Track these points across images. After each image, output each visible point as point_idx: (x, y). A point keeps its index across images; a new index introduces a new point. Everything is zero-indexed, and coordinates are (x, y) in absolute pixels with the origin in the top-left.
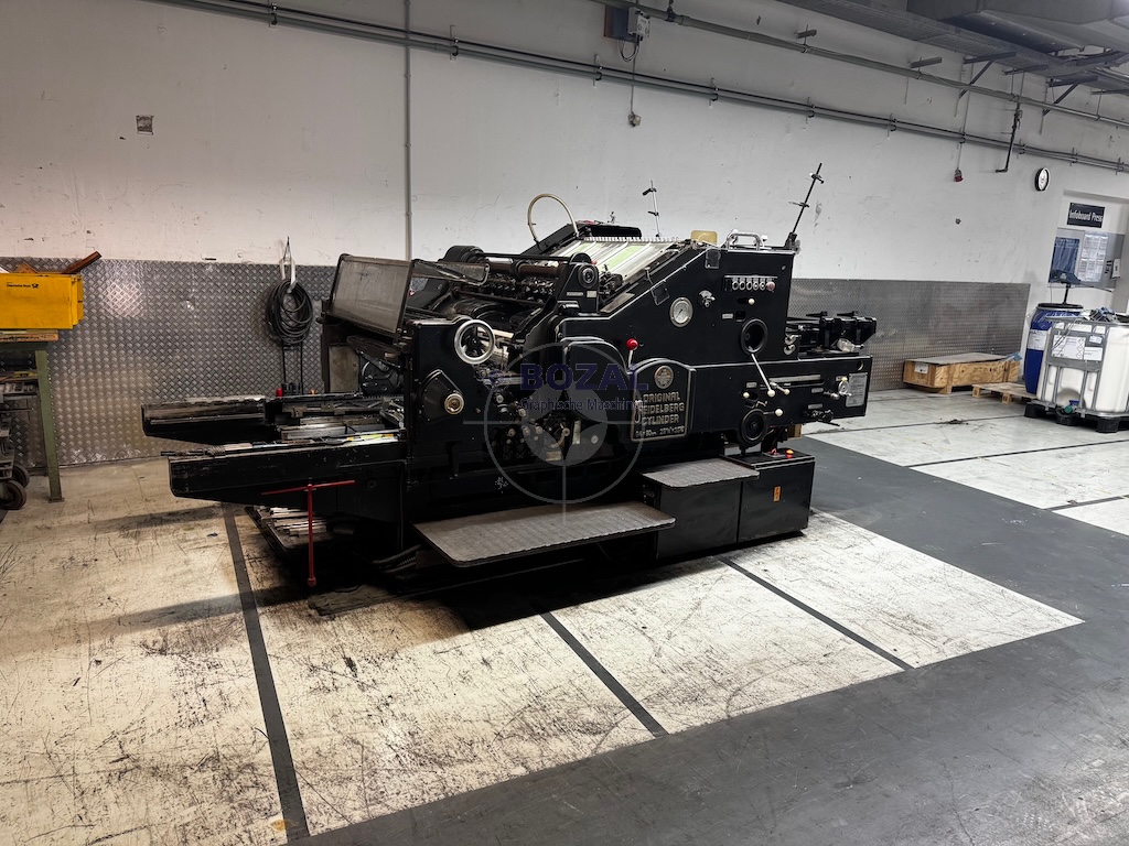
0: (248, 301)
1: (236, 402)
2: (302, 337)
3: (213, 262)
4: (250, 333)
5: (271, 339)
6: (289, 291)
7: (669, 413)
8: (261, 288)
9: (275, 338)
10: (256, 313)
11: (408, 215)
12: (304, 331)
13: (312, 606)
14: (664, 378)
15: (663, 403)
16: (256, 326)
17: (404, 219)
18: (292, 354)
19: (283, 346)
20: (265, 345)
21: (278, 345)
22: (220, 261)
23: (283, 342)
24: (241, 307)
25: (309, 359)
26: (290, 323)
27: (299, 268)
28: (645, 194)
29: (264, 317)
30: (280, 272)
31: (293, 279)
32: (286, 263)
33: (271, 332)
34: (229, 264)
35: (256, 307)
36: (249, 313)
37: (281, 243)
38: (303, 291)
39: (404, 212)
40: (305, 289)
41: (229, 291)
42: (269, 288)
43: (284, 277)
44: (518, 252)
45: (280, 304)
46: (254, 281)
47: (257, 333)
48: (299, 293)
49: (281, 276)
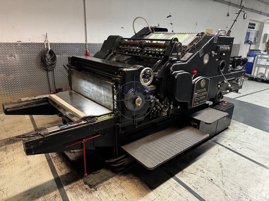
0: (34, 56)
1: (41, 99)
2: (53, 67)
3: (20, 42)
4: (36, 67)
5: (43, 68)
6: (48, 52)
7: (203, 96)
8: (38, 51)
9: (44, 68)
10: (37, 60)
11: (85, 25)
12: (54, 65)
13: (86, 183)
14: (203, 84)
15: (201, 93)
16: (38, 64)
17: (84, 26)
18: (50, 73)
19: (47, 70)
20: (41, 71)
21: (46, 70)
22: (22, 42)
23: (47, 69)
24: (32, 58)
25: (56, 75)
26: (49, 63)
27: (50, 44)
28: (167, 17)
29: (40, 61)
30: (44, 45)
31: (49, 48)
32: (46, 42)
33: (43, 66)
34: (26, 43)
35: (37, 58)
36: (35, 60)
37: (44, 35)
38: (53, 52)
39: (84, 24)
40: (53, 51)
41: (27, 53)
42: (41, 51)
43: (46, 47)
44: (130, 37)
45: (45, 56)
46: (36, 49)
47: (38, 67)
48: (51, 52)
49: (45, 47)
